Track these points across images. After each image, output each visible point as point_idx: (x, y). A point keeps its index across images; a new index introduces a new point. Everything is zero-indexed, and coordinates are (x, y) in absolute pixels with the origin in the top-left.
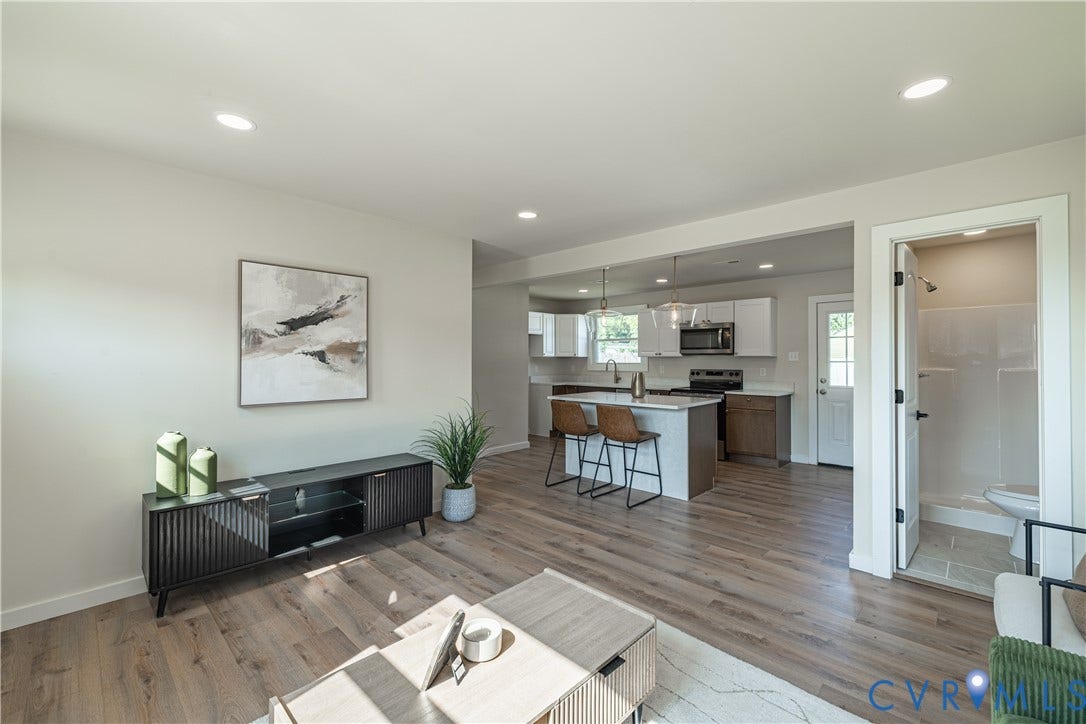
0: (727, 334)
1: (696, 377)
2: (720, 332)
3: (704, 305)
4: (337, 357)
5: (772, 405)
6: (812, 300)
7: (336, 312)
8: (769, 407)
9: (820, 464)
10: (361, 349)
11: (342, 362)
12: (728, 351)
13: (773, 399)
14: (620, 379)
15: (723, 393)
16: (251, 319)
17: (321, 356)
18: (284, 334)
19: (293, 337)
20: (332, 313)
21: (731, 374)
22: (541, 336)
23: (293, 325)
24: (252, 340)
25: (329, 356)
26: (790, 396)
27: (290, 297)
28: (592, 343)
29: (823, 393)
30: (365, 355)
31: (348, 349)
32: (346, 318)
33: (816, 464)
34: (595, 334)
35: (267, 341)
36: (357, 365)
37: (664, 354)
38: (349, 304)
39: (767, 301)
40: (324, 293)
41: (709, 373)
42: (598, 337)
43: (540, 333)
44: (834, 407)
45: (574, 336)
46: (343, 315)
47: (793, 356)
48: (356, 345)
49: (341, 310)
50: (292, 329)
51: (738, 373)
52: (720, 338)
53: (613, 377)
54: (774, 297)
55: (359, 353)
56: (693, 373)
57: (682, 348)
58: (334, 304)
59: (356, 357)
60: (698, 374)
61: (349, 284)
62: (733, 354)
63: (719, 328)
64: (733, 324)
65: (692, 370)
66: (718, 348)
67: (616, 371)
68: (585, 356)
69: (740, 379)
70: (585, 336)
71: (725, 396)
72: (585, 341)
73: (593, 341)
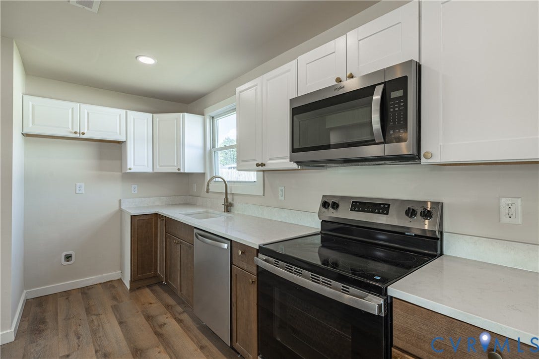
0: (395, 94)
1: (331, 214)
2: (378, 94)
14: (232, 205)
15: (380, 292)
21: (411, 213)
22: (125, 143)
28: (209, 154)
34: (214, 141)
37: (270, 164)
42: (219, 145)
45: (178, 143)
51: (429, 210)
52: (376, 118)
56: (325, 204)
57: (294, 150)
60: (335, 206)
62: (414, 157)
63: (373, 87)
64: (419, 67)
65: (324, 196)
66: (372, 142)
67: (226, 194)
68: (202, 171)
69: (437, 229)
70: (200, 143)
71: (390, 303)
72: (201, 151)
73: (211, 150)
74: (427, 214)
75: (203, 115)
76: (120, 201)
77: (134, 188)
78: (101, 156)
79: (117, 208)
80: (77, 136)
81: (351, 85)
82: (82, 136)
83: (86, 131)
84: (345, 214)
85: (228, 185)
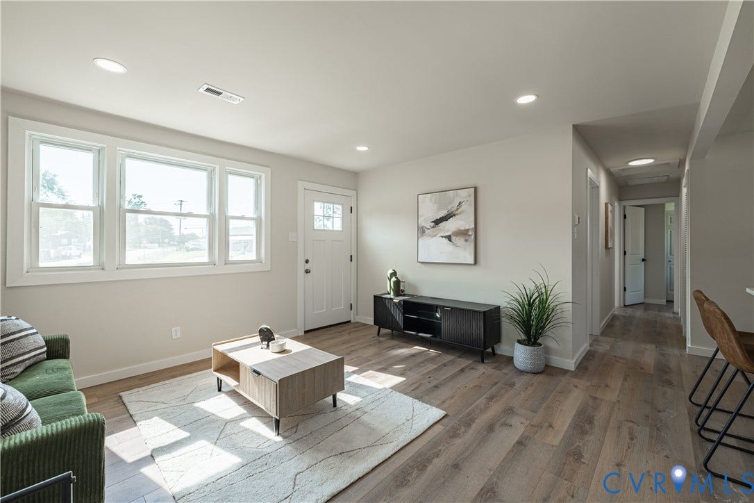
4: (457, 239)
7: (457, 212)
10: (470, 233)
11: (459, 241)
16: (422, 222)
17: (449, 238)
18: (433, 227)
19: (437, 228)
20: (454, 213)
23: (437, 222)
24: (422, 231)
25: (453, 238)
27: (435, 208)
30: (473, 237)
31: (463, 233)
32: (462, 215)
35: (427, 231)
36: (468, 243)
38: (464, 206)
40: (451, 203)
46: (460, 213)
48: (468, 230)
49: (459, 210)
50: (437, 224)
55: (469, 235)
58: (456, 208)
59: (467, 238)
61: (463, 193)
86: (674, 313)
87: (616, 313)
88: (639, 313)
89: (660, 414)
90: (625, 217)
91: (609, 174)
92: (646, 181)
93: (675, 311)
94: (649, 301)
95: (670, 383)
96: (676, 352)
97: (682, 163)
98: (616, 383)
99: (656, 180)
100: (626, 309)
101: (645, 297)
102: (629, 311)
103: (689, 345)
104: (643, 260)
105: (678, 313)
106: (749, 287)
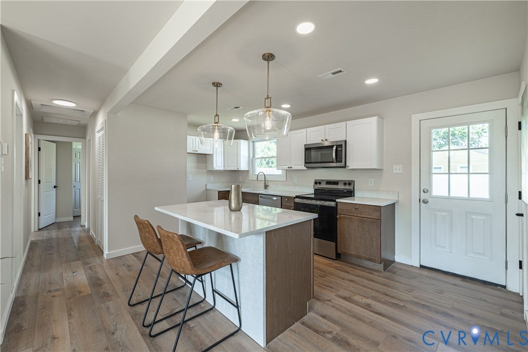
0: (339, 149)
1: (318, 186)
2: (334, 148)
3: (323, 127)
5: (378, 214)
6: (415, 118)
8: (375, 215)
9: (421, 266)
12: (342, 164)
13: (378, 208)
14: (268, 186)
15: (334, 201)
21: (345, 184)
22: (212, 155)
26: (394, 204)
28: (252, 161)
29: (425, 202)
33: (418, 266)
34: (254, 154)
37: (294, 167)
39: (374, 120)
41: (329, 183)
42: (257, 156)
43: (211, 153)
44: (436, 215)
45: (238, 155)
47: (398, 169)
51: (350, 183)
52: (334, 154)
53: (263, 185)
54: (381, 117)
56: (316, 183)
57: (306, 163)
60: (320, 183)
62: (345, 167)
63: (333, 146)
64: (346, 141)
65: (315, 180)
66: (333, 162)
67: (265, 180)
68: (247, 169)
69: (352, 188)
70: (247, 155)
71: (337, 203)
72: (247, 159)
73: (252, 159)
74: (350, 184)
75: (248, 140)
76: (206, 185)
77: (212, 178)
78: (198, 162)
79: (204, 188)
80: (194, 152)
81: (326, 144)
82: (196, 152)
83: (198, 150)
84: (324, 186)
85: (266, 176)
86: (81, 226)
87: (32, 239)
88: (54, 234)
89: (115, 337)
90: (39, 149)
91: (30, 106)
92: (61, 122)
93: (82, 224)
94: (59, 220)
95: (107, 295)
96: (98, 261)
97: (95, 114)
98: (62, 327)
99: (69, 122)
100: (41, 232)
101: (56, 218)
102: (45, 234)
103: (106, 252)
104: (55, 187)
105: (84, 226)
106: (157, 206)
